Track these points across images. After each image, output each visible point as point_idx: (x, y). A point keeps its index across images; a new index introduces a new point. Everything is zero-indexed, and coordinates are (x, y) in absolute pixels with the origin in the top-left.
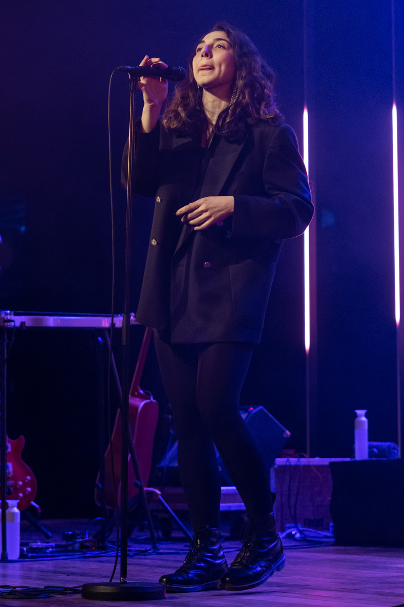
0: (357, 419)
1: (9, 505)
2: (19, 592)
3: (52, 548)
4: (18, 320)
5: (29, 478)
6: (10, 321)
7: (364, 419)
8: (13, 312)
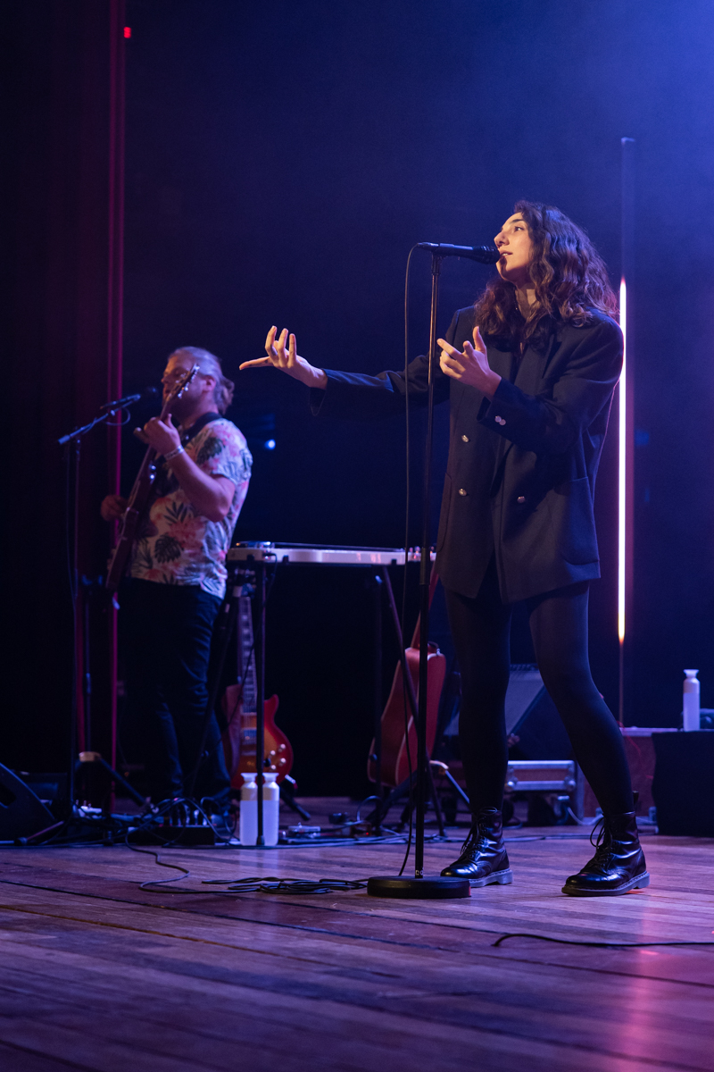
0: (686, 681)
1: (266, 780)
2: (289, 885)
3: (317, 832)
4: (280, 554)
5: (283, 746)
6: (270, 554)
7: (695, 681)
8: (273, 544)
